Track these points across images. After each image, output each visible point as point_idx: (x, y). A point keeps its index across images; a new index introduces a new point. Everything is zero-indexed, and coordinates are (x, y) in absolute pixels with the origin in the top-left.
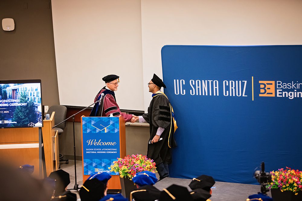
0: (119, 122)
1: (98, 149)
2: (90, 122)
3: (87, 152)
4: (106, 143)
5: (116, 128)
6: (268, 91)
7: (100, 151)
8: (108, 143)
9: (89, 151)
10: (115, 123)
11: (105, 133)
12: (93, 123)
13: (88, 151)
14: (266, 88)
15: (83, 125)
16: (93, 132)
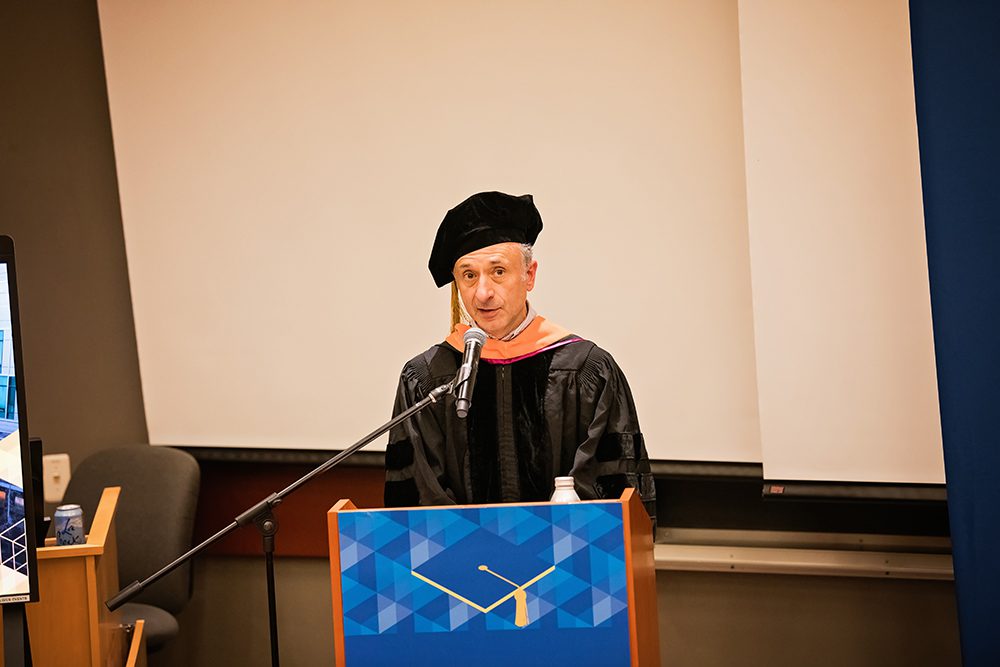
0: (621, 542)
2: (399, 548)
5: (605, 587)
10: (596, 554)
11: (521, 631)
12: (421, 552)
15: (347, 573)
16: (423, 625)
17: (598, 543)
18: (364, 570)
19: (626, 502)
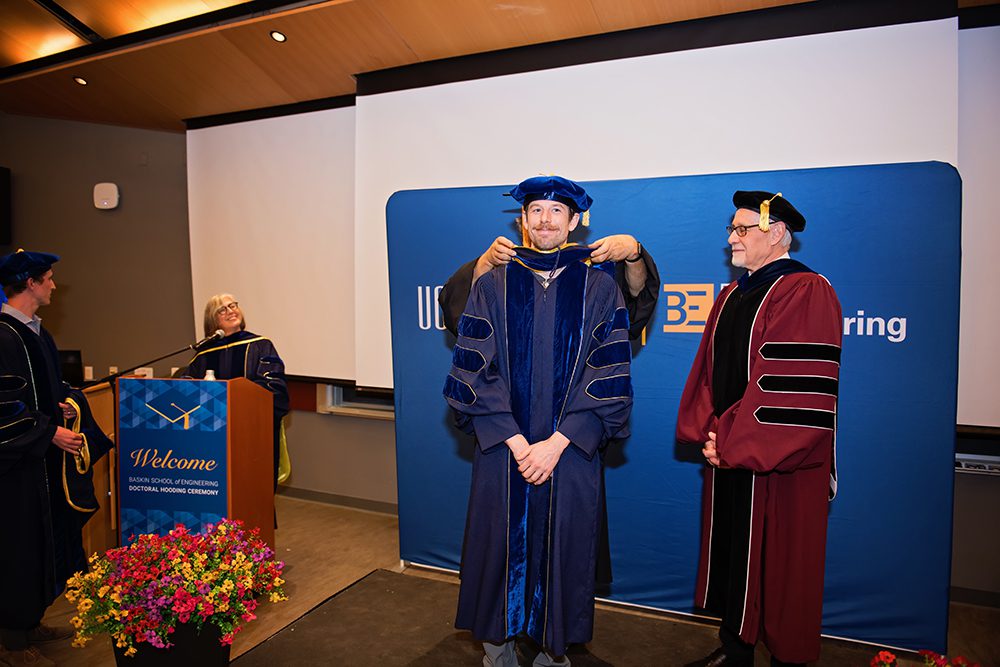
0: (226, 398)
1: (162, 481)
2: (142, 394)
3: (131, 488)
4: (186, 462)
5: (219, 415)
6: (691, 316)
7: (169, 486)
8: (192, 461)
9: (137, 484)
10: (216, 401)
11: (185, 430)
12: (150, 396)
13: (133, 484)
14: (685, 307)
15: (122, 402)
16: (151, 426)
17: (218, 397)
18: (128, 402)
19: (228, 381)
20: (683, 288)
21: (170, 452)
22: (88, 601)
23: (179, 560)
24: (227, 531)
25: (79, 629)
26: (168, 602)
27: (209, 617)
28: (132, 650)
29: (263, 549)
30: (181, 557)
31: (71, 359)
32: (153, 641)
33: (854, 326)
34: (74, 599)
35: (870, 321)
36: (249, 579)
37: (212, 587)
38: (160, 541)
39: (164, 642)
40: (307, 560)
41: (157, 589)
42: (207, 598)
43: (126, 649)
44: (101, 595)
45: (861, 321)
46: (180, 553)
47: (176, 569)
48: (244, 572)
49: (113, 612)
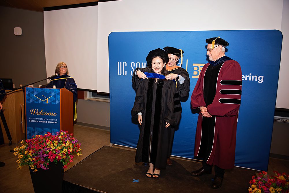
1: (40, 119)
2: (33, 92)
4: (47, 113)
5: (57, 99)
7: (42, 120)
8: (49, 113)
9: (32, 120)
11: (47, 104)
12: (36, 93)
13: (31, 120)
14: (199, 71)
15: (27, 95)
16: (35, 102)
17: (57, 94)
18: (29, 95)
19: (60, 89)
20: (198, 65)
21: (42, 110)
22: (22, 155)
23: (49, 143)
24: (63, 134)
25: (19, 164)
26: (47, 156)
27: (60, 160)
28: (36, 170)
29: (75, 140)
30: (50, 142)
31: (9, 81)
32: (43, 167)
33: (248, 78)
34: (16, 154)
35: (253, 77)
36: (71, 149)
37: (60, 151)
38: (43, 137)
39: (46, 168)
40: (83, 143)
41: (43, 152)
42: (59, 154)
43: (34, 170)
44: (25, 153)
45: (250, 76)
46: (50, 141)
47: (49, 145)
48: (70, 147)
49: (30, 159)
